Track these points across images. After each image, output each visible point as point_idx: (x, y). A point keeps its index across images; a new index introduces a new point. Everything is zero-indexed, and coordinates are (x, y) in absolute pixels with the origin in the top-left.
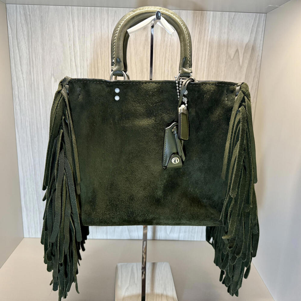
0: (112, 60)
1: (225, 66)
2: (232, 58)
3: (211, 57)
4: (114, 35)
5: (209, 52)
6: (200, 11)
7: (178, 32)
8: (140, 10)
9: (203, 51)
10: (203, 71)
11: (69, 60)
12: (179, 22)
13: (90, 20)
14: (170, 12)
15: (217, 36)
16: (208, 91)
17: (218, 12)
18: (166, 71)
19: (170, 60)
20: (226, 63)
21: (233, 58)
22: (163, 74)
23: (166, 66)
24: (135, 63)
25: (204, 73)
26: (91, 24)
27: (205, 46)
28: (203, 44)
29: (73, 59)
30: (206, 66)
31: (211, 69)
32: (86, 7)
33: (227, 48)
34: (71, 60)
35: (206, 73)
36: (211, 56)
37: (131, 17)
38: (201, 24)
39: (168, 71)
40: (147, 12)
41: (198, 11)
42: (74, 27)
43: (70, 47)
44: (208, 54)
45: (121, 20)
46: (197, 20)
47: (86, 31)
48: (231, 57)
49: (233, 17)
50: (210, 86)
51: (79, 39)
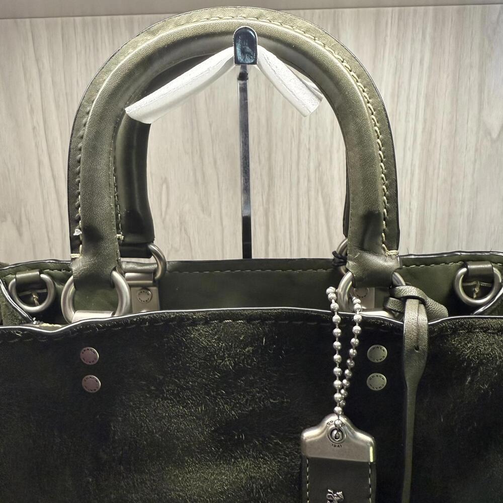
0: (71, 231)
1: (475, 161)
2: (495, 135)
3: (434, 137)
4: (78, 130)
5: (425, 121)
6: (397, 9)
7: (336, 106)
8: (177, 25)
9: (407, 122)
10: (409, 176)
11: (36, 164)
12: (339, 64)
13: (83, 52)
14: (300, 28)
15: (448, 77)
16: (481, 363)
17: (451, 7)
18: (302, 180)
19: (313, 149)
20: (476, 150)
21: (499, 135)
22: (294, 190)
23: (301, 167)
24: (215, 162)
25: (411, 181)
26: (86, 65)
27: (413, 107)
28: (408, 100)
29: (46, 160)
30: (417, 163)
31: (434, 170)
32: (72, 18)
33: (480, 110)
34: (40, 163)
35: (419, 181)
36: (431, 133)
37: (139, 59)
38: (399, 44)
39: (309, 181)
40: (201, 31)
41: (390, 9)
42: (40, 74)
43: (34, 128)
44: (424, 129)
45: (104, 69)
46: (386, 35)
47: (75, 84)
48: (490, 134)
49: (494, 18)
50: (492, 340)
51: (58, 106)
